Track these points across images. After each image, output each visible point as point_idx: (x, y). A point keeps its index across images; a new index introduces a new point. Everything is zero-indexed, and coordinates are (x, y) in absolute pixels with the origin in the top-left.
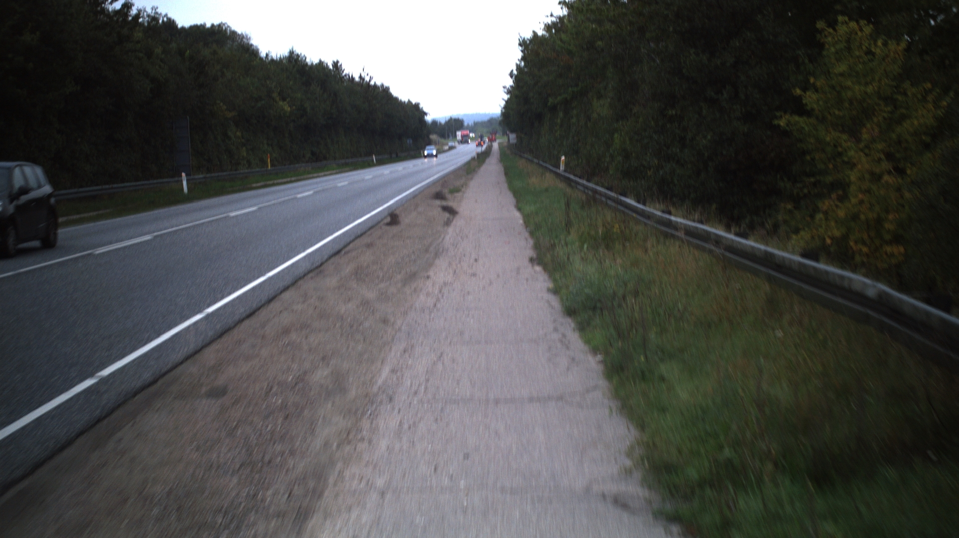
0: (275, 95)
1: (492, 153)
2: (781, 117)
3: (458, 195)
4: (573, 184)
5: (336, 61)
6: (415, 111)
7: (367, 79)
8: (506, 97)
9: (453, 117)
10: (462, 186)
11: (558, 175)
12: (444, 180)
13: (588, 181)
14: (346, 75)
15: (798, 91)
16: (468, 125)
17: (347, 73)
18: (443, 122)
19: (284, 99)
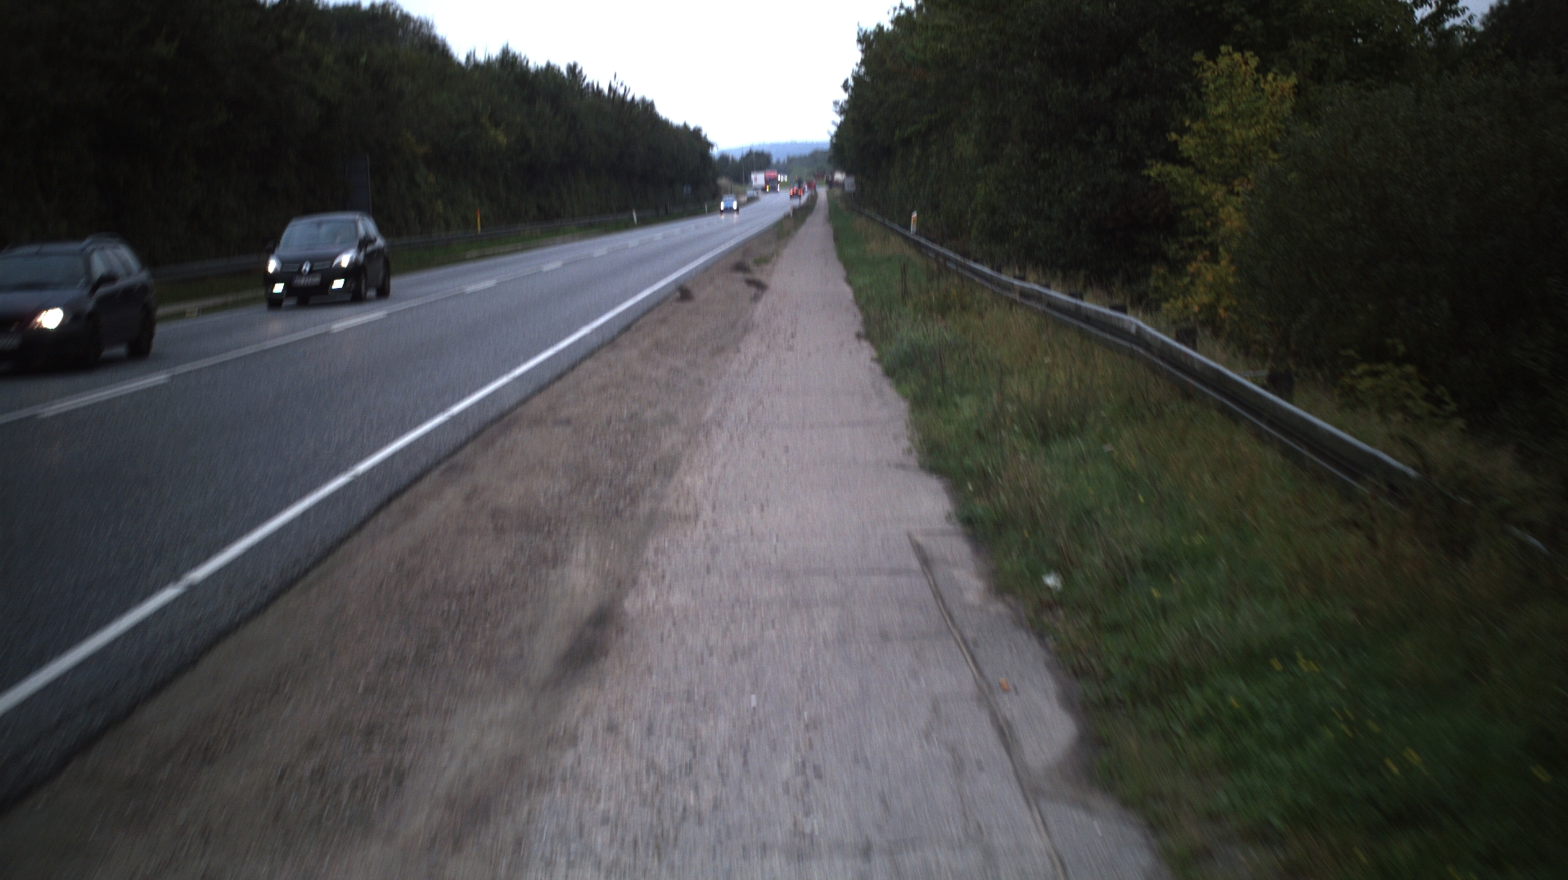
0: (484, 120)
1: (816, 207)
2: (1152, 165)
3: (768, 267)
4: (923, 250)
5: (572, 64)
6: (693, 141)
7: (621, 91)
8: (838, 119)
9: (754, 150)
10: (772, 255)
11: (906, 239)
12: (745, 247)
13: (941, 245)
14: (588, 84)
15: (1174, 136)
16: (778, 162)
17: (591, 82)
18: (738, 157)
19: (497, 125)
